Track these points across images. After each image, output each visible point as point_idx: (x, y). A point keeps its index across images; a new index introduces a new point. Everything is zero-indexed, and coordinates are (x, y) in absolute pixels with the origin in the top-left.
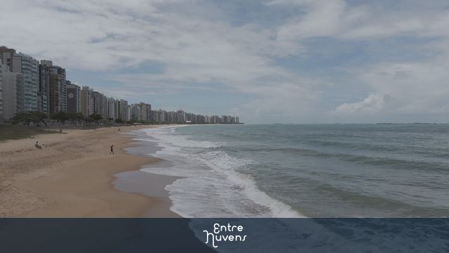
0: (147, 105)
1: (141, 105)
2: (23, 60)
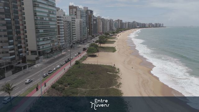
0: (121, 20)
1: (118, 20)
2: (81, 12)
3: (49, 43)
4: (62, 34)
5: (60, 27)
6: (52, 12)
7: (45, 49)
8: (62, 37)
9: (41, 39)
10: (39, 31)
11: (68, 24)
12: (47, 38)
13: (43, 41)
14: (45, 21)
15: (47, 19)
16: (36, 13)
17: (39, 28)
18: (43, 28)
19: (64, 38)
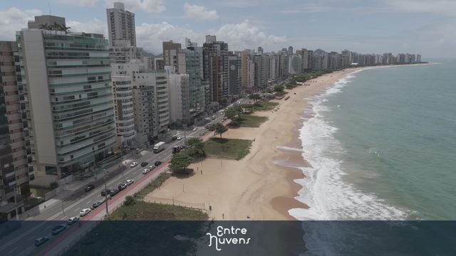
1: (303, 52)
2: (186, 57)
3: (91, 145)
4: (128, 118)
5: (123, 104)
6: (97, 79)
7: (77, 161)
8: (129, 124)
9: (67, 141)
10: (61, 125)
11: (145, 94)
12: (85, 136)
13: (72, 144)
14: (79, 102)
15: (84, 96)
16: (54, 91)
17: (62, 120)
18: (71, 118)
19: (133, 125)
